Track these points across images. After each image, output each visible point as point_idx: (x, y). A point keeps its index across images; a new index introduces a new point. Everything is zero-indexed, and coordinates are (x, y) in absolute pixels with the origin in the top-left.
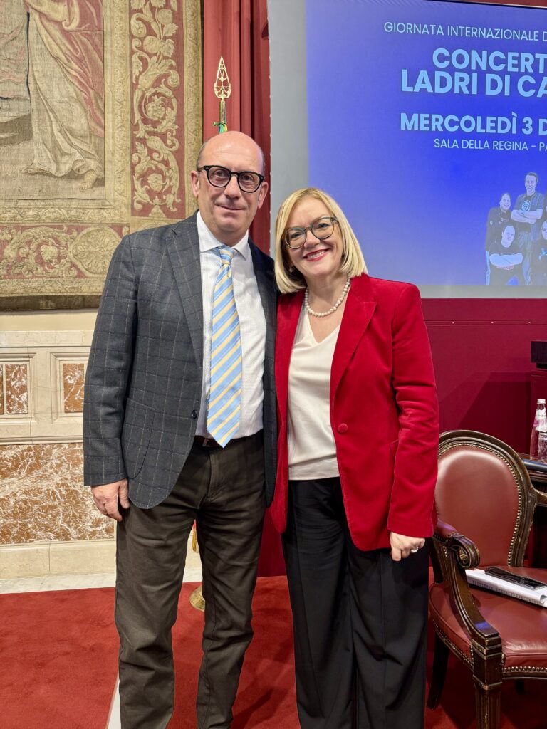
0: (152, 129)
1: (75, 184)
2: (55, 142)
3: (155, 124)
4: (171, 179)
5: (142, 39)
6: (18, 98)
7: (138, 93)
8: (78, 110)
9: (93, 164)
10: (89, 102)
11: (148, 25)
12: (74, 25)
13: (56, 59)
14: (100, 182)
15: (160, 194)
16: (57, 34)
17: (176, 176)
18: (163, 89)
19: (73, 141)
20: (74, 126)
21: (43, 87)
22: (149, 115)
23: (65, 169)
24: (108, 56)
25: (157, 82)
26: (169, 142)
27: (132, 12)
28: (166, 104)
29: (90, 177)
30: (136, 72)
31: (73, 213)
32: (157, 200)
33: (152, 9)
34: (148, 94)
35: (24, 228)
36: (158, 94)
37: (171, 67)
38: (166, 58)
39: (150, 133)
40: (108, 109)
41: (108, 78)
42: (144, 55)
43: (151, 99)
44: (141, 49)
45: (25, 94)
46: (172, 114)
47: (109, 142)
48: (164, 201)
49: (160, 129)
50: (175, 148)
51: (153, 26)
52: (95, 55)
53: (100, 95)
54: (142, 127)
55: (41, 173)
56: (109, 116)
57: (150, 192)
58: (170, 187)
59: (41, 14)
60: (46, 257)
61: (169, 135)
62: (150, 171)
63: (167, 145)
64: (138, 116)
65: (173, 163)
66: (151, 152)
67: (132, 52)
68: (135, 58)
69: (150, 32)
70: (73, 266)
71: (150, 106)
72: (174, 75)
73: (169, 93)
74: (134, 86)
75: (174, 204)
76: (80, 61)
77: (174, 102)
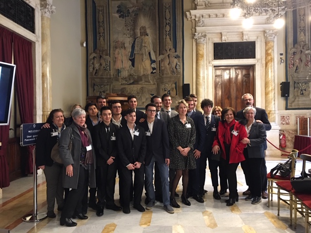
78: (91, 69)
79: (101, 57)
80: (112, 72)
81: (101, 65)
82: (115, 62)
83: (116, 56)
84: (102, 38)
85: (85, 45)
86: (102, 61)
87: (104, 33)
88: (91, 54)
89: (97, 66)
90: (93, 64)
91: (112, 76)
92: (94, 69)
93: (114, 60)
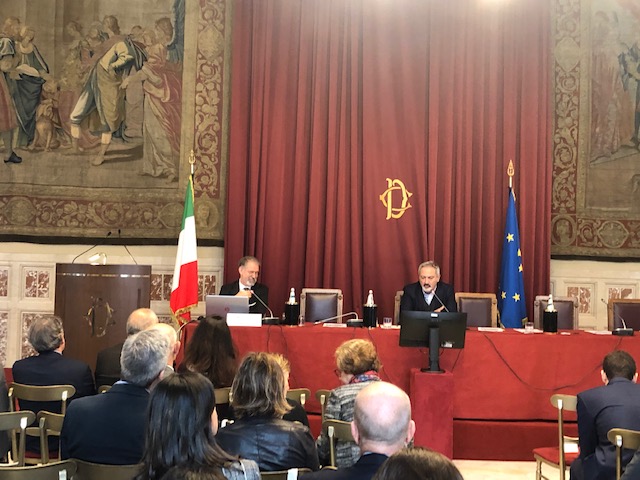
0: (204, 152)
1: (164, 181)
2: (154, 159)
3: (206, 149)
4: (213, 178)
6: (137, 137)
7: (198, 134)
8: (167, 143)
9: (173, 170)
10: (173, 139)
11: (204, 99)
12: (167, 99)
13: (157, 117)
14: (176, 180)
15: (207, 186)
16: (158, 104)
17: (216, 177)
18: (211, 132)
19: (164, 159)
20: (164, 150)
21: (150, 131)
22: (203, 145)
23: (159, 173)
24: (183, 115)
25: (208, 129)
26: (213, 159)
27: (196, 92)
28: (213, 140)
29: (171, 177)
30: (197, 123)
31: (162, 195)
32: (205, 189)
33: (207, 90)
34: (203, 135)
35: (136, 203)
36: (208, 134)
37: (216, 120)
38: (213, 116)
39: (203, 154)
40: (182, 142)
41: (183, 127)
42: (202, 114)
43: (204, 137)
44: (201, 111)
45: (140, 135)
46: (215, 145)
47: (182, 159)
48: (209, 189)
49: (208, 152)
50: (216, 163)
51: (208, 99)
52: (177, 114)
53: (179, 135)
54: (199, 152)
55: (146, 175)
56: (182, 146)
57: (202, 185)
58: (212, 182)
59: (151, 94)
60: (146, 218)
61: (213, 155)
62: (202, 174)
63: (211, 161)
64: (197, 146)
65: (214, 170)
66: (203, 164)
67: (196, 113)
68: (197, 116)
69: (206, 102)
70: (160, 223)
71: (204, 141)
72: (217, 124)
73: (214, 134)
74: (196, 131)
75: (214, 191)
76: (169, 118)
77: (216, 138)
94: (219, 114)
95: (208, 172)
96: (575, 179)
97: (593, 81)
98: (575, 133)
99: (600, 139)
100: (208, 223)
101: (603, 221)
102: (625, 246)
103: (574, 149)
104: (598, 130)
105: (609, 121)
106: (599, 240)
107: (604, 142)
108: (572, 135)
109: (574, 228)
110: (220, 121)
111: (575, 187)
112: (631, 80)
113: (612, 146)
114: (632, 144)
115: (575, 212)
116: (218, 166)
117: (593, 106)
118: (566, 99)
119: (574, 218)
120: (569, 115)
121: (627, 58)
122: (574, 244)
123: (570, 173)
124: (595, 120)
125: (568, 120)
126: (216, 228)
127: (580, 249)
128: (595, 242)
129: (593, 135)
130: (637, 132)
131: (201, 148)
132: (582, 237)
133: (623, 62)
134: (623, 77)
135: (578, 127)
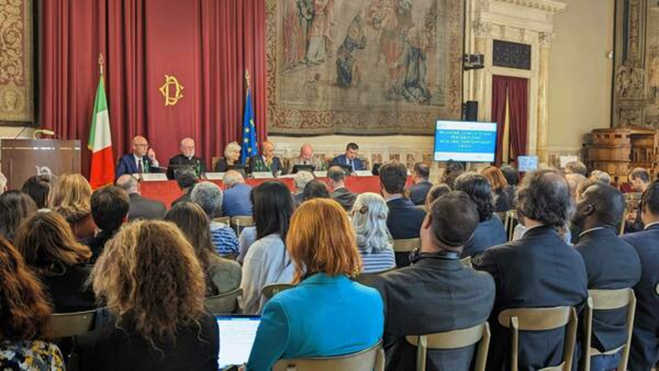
0: (9, 47)
3: (11, 44)
4: (18, 69)
5: (4, 6)
7: (3, 30)
15: (13, 76)
17: (21, 68)
18: (14, 29)
22: (8, 40)
25: (12, 26)
26: (18, 53)
28: (17, 36)
32: (12, 78)
34: (7, 32)
36: (12, 31)
37: (19, 19)
38: (16, 15)
42: (6, 14)
43: (9, 33)
44: (4, 10)
46: (19, 40)
48: (15, 79)
49: (13, 46)
50: (21, 55)
54: (4, 45)
57: (9, 74)
58: (18, 73)
61: (18, 50)
62: (8, 65)
63: (17, 54)
64: (2, 41)
65: (19, 62)
66: (9, 56)
68: (1, 15)
69: (9, 3)
71: (9, 36)
72: (20, 23)
74: (1, 28)
75: (20, 80)
77: (20, 35)
78: (617, 88)
79: (631, 70)
80: (646, 92)
81: (631, 82)
82: (650, 76)
83: (653, 68)
84: (634, 44)
85: (611, 56)
86: (633, 76)
87: (638, 36)
88: (619, 67)
89: (626, 83)
90: (621, 80)
91: (646, 97)
92: (621, 87)
93: (650, 73)
94: (22, 14)
95: (15, 64)
96: (274, 82)
97: (283, 18)
98: (274, 51)
99: (288, 57)
100: (15, 107)
101: (289, 111)
102: (302, 127)
103: (274, 62)
104: (286, 50)
105: (292, 45)
106: (287, 123)
107: (290, 59)
108: (272, 52)
109: (274, 115)
110: (22, 20)
111: (274, 87)
112: (304, 19)
113: (294, 61)
114: (304, 61)
115: (274, 104)
116: (22, 59)
117: (284, 34)
118: (269, 28)
119: (274, 108)
120: (270, 39)
121: (302, 4)
122: (273, 126)
123: (271, 79)
124: (284, 44)
125: (270, 42)
126: (22, 112)
127: (277, 129)
128: (286, 125)
129: (284, 53)
130: (307, 54)
131: (6, 43)
132: (279, 121)
133: (299, 7)
134: (299, 16)
135: (275, 47)
